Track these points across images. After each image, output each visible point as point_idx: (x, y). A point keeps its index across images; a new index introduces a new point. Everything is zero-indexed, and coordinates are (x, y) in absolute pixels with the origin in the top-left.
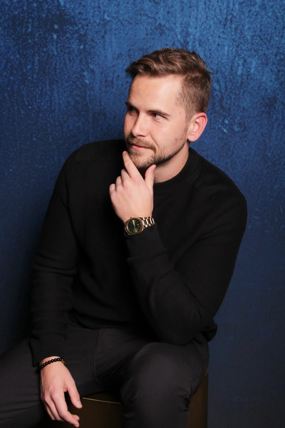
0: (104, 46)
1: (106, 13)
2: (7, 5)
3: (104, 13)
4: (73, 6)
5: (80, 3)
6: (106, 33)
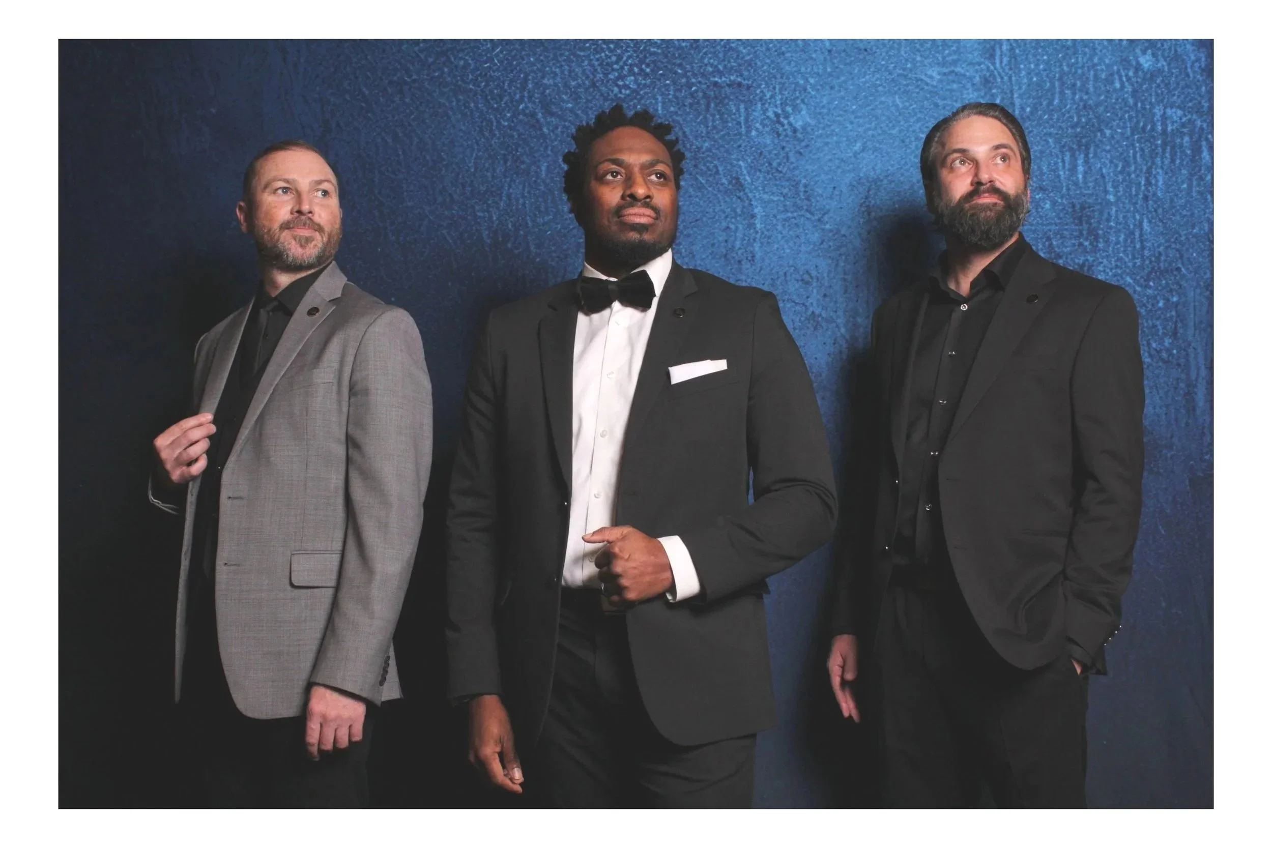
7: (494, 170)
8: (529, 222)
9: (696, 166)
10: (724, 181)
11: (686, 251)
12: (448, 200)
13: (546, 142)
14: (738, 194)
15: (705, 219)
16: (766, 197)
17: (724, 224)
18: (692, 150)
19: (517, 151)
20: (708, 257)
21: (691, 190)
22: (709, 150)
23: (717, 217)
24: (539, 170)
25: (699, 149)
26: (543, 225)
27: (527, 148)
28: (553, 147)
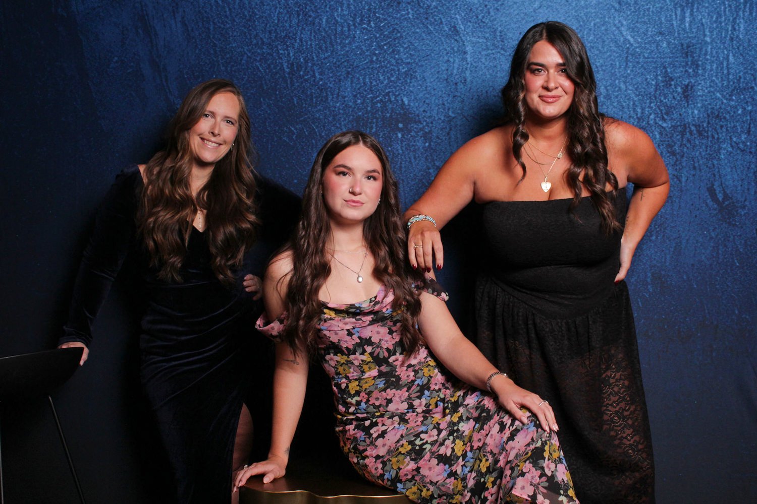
0: (450, 142)
1: (451, 110)
2: (351, 107)
3: (449, 109)
4: (417, 104)
5: (424, 102)
6: (451, 129)
7: (291, 21)
8: (314, 57)
9: (427, 18)
10: (446, 28)
11: (420, 77)
12: (260, 43)
14: (455, 38)
15: (433, 55)
16: (474, 39)
17: (446, 58)
18: (424, 8)
19: (306, 8)
21: (423, 35)
22: (436, 7)
23: (441, 53)
24: (320, 21)
25: (429, 6)
26: (324, 59)
27: (313, 7)
28: (330, 5)
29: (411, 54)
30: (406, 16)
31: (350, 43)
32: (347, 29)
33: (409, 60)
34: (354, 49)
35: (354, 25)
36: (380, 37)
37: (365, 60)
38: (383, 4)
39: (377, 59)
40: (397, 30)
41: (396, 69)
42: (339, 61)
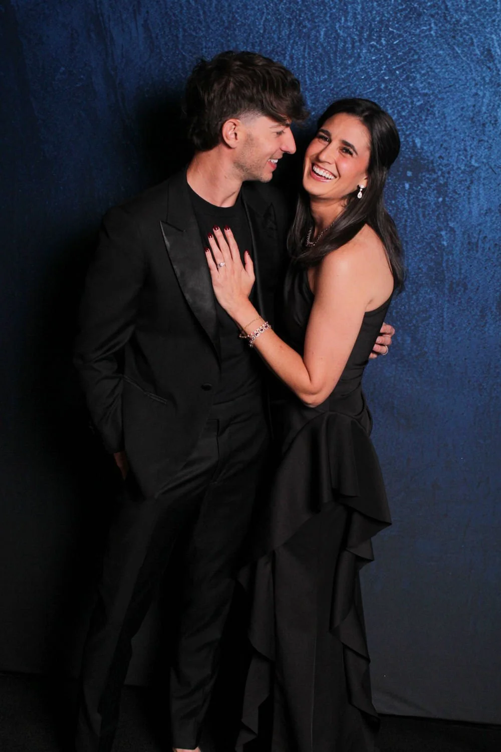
0: (469, 199)
1: (474, 157)
3: (471, 157)
4: (431, 148)
5: (442, 145)
6: (472, 182)
7: (280, 32)
8: (307, 79)
9: (454, 37)
10: (478, 52)
11: (439, 113)
13: (326, 10)
14: (488, 65)
15: (457, 86)
17: (474, 91)
18: (452, 23)
19: (300, 16)
20: (457, 118)
21: (448, 59)
22: (467, 23)
23: (468, 84)
24: (318, 34)
25: (458, 21)
26: (319, 83)
27: (309, 14)
28: (331, 14)
29: (429, 83)
30: (427, 33)
31: (353, 65)
32: (350, 46)
33: (426, 91)
34: (357, 72)
35: (360, 41)
36: (391, 58)
37: (371, 87)
38: (399, 15)
39: (386, 87)
40: (415, 51)
41: (409, 101)
42: (338, 87)
